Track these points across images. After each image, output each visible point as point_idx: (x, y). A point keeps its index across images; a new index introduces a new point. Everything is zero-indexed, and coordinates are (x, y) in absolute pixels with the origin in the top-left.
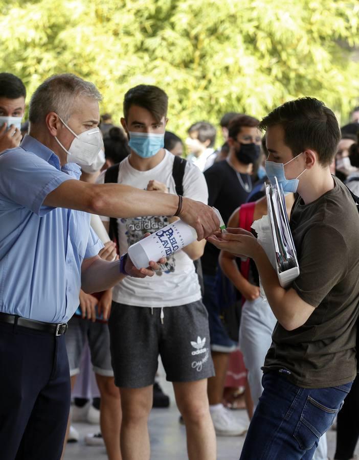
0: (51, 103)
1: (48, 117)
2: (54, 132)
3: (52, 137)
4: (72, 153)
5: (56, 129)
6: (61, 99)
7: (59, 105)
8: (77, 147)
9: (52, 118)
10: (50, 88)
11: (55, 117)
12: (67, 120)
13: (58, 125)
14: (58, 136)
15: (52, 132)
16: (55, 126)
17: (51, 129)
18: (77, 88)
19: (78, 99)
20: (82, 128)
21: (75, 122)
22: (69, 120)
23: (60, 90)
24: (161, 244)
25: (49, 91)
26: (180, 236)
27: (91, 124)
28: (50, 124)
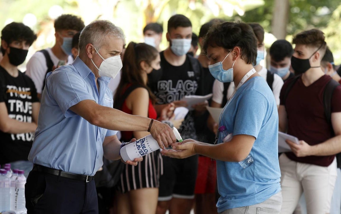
0: (90, 37)
1: (87, 46)
2: (91, 56)
3: (90, 59)
4: (101, 70)
5: (92, 54)
6: (96, 36)
7: (94, 39)
8: (104, 66)
9: (90, 47)
10: (91, 28)
11: (91, 47)
12: (99, 49)
13: (93, 52)
14: (93, 59)
15: (89, 56)
16: (91, 52)
17: (89, 54)
18: (107, 30)
19: (107, 37)
20: (108, 55)
21: (104, 51)
22: (100, 49)
23: (96, 30)
24: (136, 147)
25: (90, 30)
26: (148, 144)
27: (115, 53)
28: (89, 51)
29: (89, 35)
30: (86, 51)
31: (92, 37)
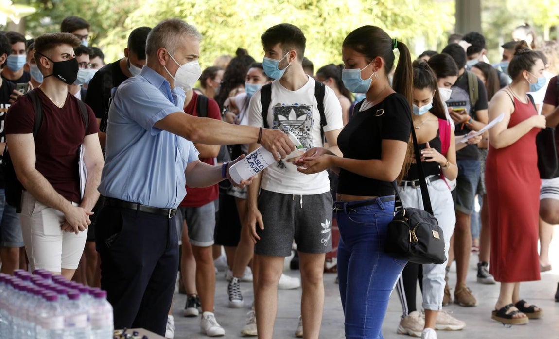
0: (162, 40)
1: (158, 51)
2: (163, 63)
3: (162, 66)
4: (177, 79)
5: (165, 60)
6: (169, 38)
7: (167, 42)
8: (181, 74)
9: (162, 52)
10: (161, 29)
11: (164, 51)
12: (173, 53)
13: (166, 58)
14: (167, 66)
15: (162, 63)
16: (164, 58)
17: (161, 60)
18: (181, 30)
19: (182, 38)
20: (185, 60)
21: (180, 56)
22: (175, 53)
23: (169, 31)
24: (248, 165)
25: (161, 31)
26: (262, 158)
27: (192, 57)
28: (161, 56)
29: (160, 37)
30: (157, 57)
31: (163, 41)
